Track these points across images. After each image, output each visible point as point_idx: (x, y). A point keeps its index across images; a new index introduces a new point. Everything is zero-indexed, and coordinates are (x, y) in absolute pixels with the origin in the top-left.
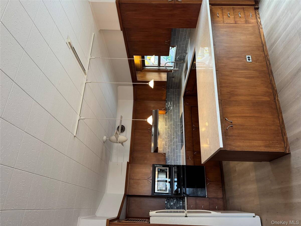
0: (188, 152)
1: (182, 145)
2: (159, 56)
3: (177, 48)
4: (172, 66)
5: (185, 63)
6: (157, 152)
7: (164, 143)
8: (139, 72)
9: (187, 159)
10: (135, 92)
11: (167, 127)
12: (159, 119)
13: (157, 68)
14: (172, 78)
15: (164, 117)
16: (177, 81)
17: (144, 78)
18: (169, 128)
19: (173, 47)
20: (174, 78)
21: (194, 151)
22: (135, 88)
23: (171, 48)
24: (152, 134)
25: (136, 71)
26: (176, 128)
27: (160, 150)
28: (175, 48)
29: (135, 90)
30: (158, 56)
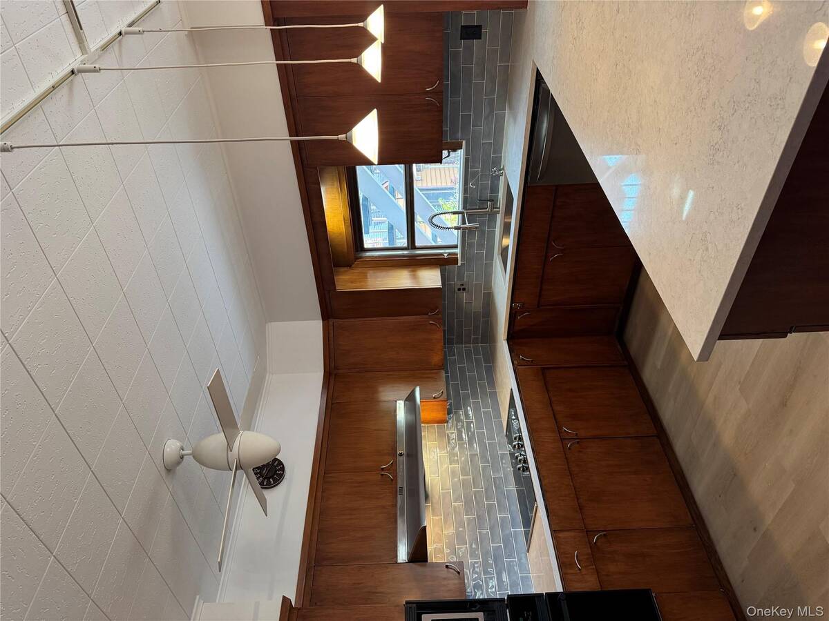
0: (561, 535)
1: (528, 522)
2: (407, 165)
3: (467, 153)
4: (456, 244)
5: (498, 212)
6: (427, 561)
7: (451, 530)
8: (342, 269)
9: (563, 565)
10: (332, 342)
11: (458, 467)
12: (423, 442)
13: (406, 252)
14: (459, 289)
15: (442, 434)
16: (476, 305)
17: (362, 284)
18: (464, 472)
19: (454, 150)
20: (464, 289)
21: (589, 532)
22: (331, 328)
23: (445, 153)
24: (399, 486)
25: (334, 266)
26: (496, 470)
27: (437, 550)
28: (460, 153)
29: (331, 335)
30: (403, 166)
